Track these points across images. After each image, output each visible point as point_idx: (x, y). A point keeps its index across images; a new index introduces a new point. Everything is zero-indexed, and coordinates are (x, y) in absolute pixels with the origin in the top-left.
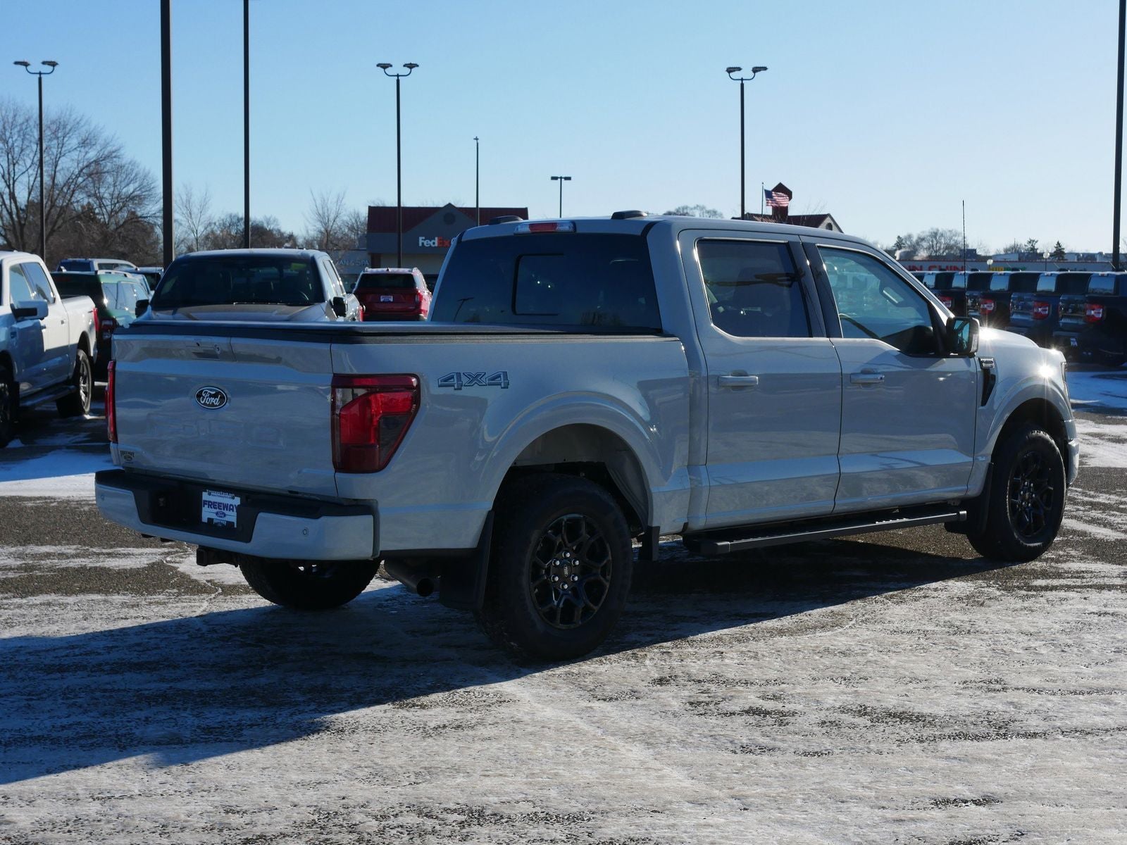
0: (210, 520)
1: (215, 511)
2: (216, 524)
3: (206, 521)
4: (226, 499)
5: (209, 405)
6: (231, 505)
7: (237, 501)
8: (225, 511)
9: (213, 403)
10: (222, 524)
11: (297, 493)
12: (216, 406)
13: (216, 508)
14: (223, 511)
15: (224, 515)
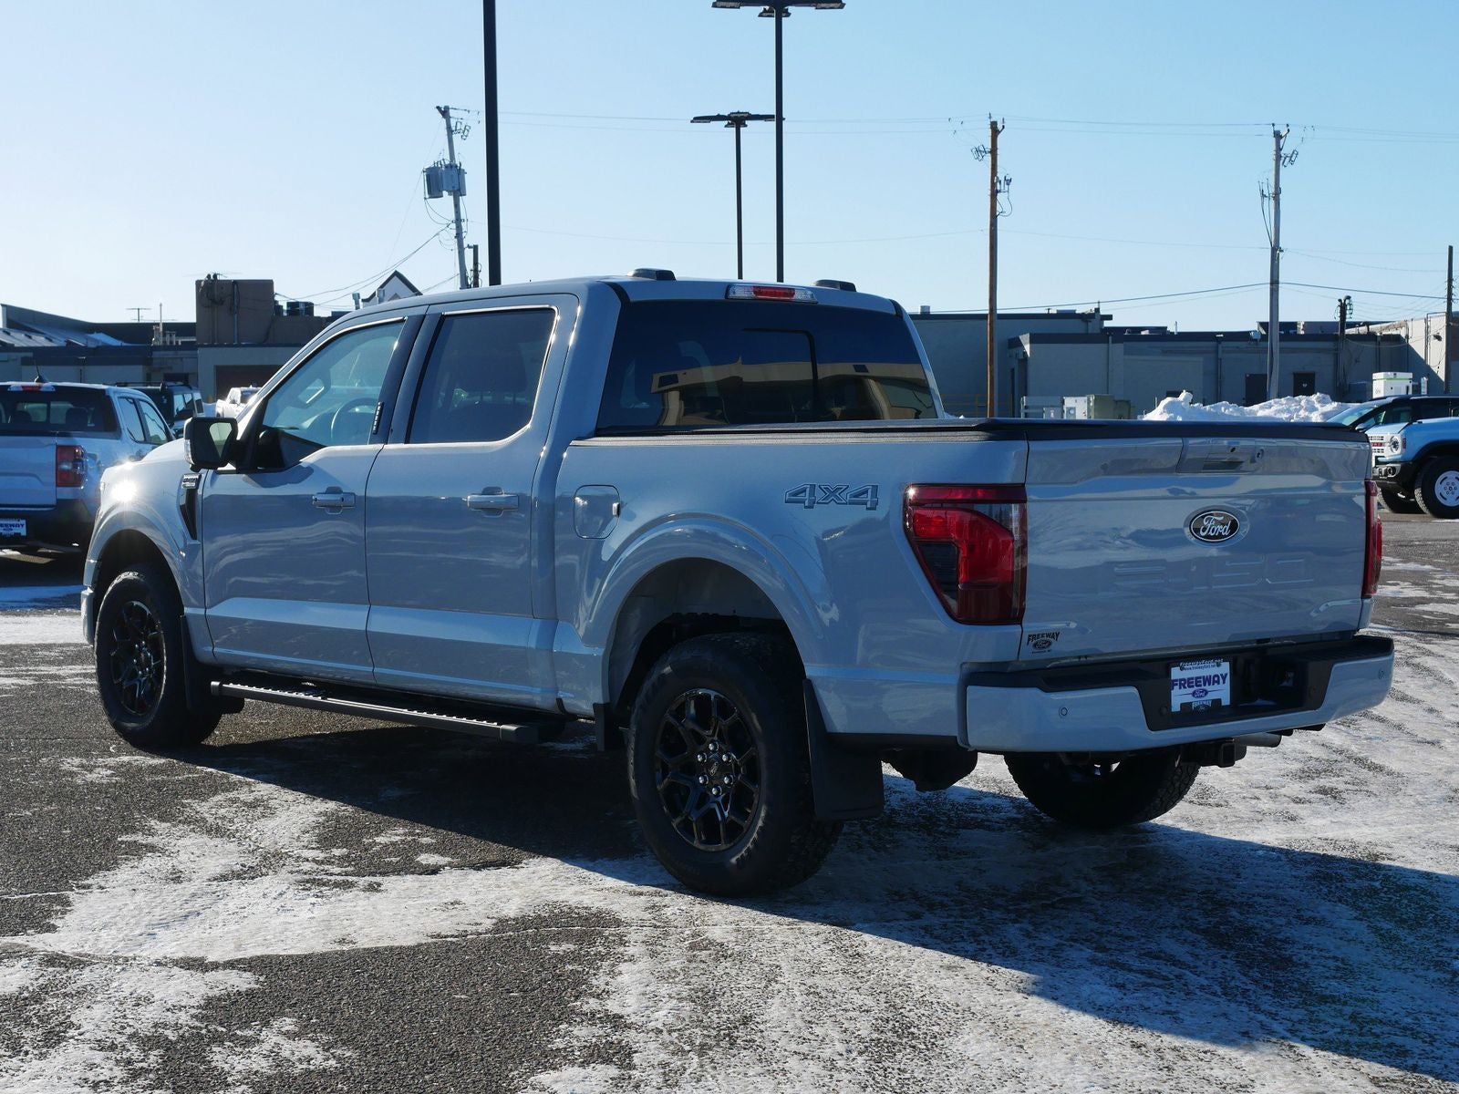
0: (1185, 706)
1: (1191, 690)
2: (1198, 707)
3: (1179, 710)
4: (1209, 669)
5: (1214, 537)
6: (1215, 676)
7: (1225, 668)
8: (1207, 688)
9: (1220, 533)
10: (1204, 705)
11: (1267, 640)
12: (1225, 536)
13: (1193, 687)
14: (1203, 687)
15: (1206, 692)
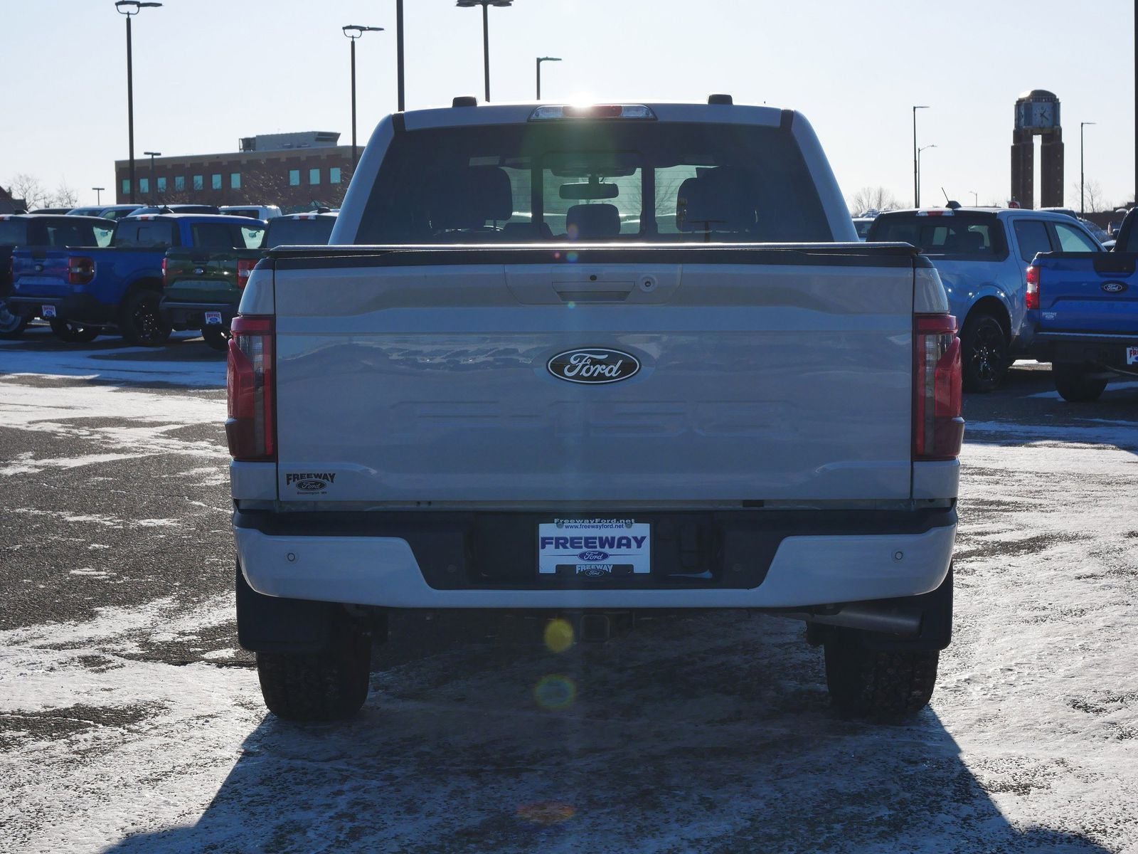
0: (564, 568)
1: (578, 551)
3: (552, 571)
5: (591, 378)
6: (622, 538)
8: (607, 550)
10: (600, 570)
12: (611, 378)
13: (581, 547)
14: (599, 549)
15: (605, 556)
